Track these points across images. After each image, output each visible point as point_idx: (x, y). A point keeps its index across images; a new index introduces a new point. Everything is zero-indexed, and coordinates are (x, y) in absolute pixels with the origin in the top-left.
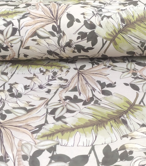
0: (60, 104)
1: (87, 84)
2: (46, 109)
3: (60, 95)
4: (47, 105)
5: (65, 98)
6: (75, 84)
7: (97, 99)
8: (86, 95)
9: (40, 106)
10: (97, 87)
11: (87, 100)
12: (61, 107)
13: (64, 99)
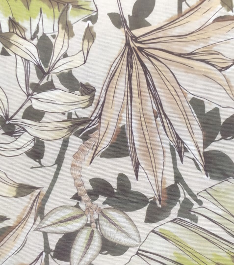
0: (79, 213)
1: (159, 120)
2: (41, 234)
3: (76, 173)
4: (42, 219)
5: (90, 187)
6: (119, 118)
7: (188, 197)
8: (155, 177)
9: (22, 221)
10: (192, 133)
11: (160, 200)
12: (82, 228)
13: (90, 193)
